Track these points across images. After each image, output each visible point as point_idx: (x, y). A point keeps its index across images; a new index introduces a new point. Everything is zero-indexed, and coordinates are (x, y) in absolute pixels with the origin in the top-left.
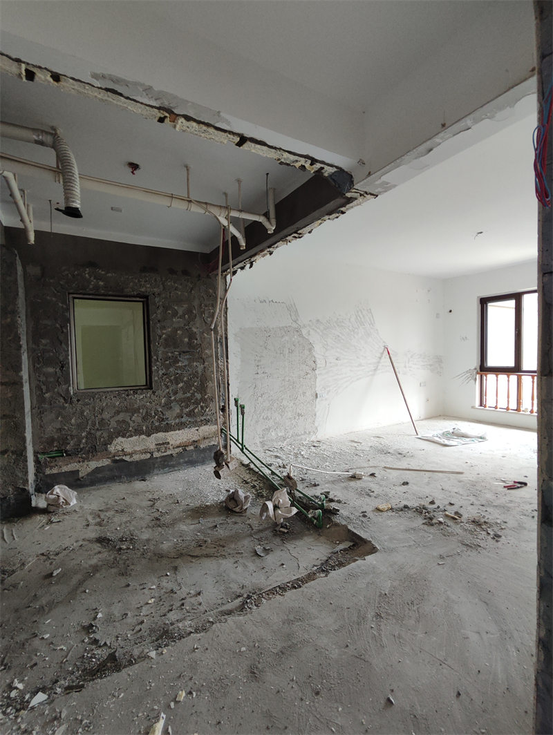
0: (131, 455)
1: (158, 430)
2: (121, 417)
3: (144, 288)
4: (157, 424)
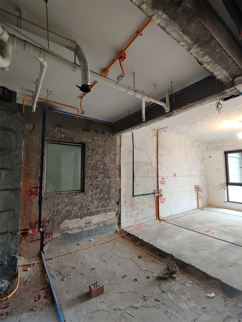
0: (71, 230)
1: (86, 215)
2: (68, 208)
3: (84, 139)
4: (86, 212)
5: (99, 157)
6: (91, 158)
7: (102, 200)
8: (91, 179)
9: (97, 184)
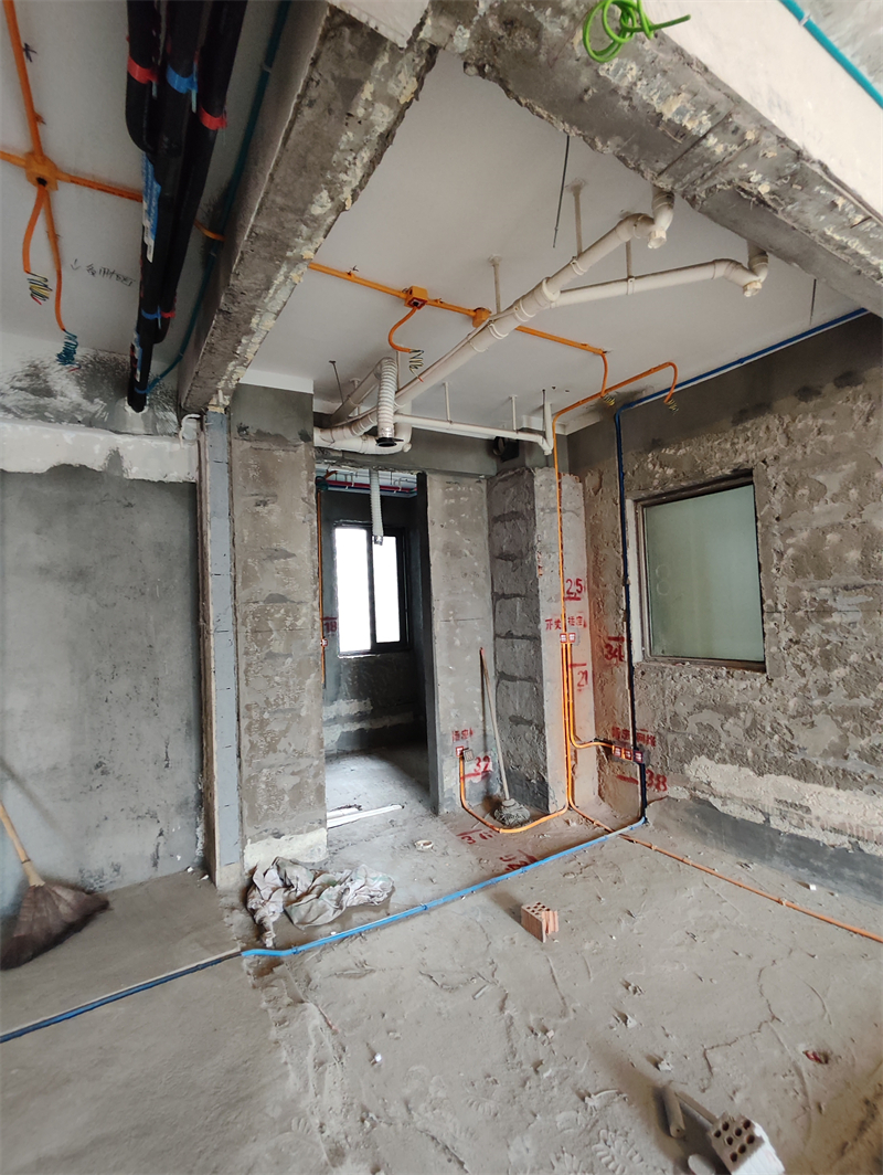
0: (724, 799)
2: (705, 717)
3: (744, 455)
4: (778, 754)
5: (829, 513)
6: (787, 524)
7: (866, 724)
8: (790, 617)
9: (829, 642)
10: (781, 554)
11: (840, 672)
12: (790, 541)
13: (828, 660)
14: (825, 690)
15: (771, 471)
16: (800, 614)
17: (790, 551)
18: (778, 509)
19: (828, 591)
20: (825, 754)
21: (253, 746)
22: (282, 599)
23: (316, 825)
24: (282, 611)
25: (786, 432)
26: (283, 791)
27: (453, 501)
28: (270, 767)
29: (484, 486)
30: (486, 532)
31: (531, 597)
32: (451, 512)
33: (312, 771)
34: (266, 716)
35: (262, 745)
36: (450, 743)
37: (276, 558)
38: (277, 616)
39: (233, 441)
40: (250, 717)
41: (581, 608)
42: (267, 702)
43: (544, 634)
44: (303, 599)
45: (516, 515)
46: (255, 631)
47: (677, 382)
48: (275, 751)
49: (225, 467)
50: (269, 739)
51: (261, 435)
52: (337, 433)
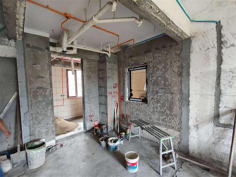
2: (137, 112)
4: (149, 120)
5: (159, 73)
6: (152, 75)
7: (163, 114)
8: (152, 93)
9: (158, 99)
10: (151, 81)
11: (159, 104)
12: (153, 79)
13: (158, 102)
14: (157, 108)
15: (150, 64)
16: (154, 93)
17: (153, 81)
18: (151, 72)
19: (158, 89)
20: (156, 120)
21: (34, 123)
22: (41, 88)
23: (52, 139)
24: (42, 91)
25: (153, 56)
26: (43, 133)
27: (89, 66)
28: (39, 127)
29: (97, 63)
30: (97, 73)
31: (105, 87)
32: (89, 68)
33: (51, 127)
34: (37, 116)
35: (36, 122)
36: (88, 118)
37: (39, 78)
38: (40, 92)
39: (25, 48)
40: (33, 116)
41: (117, 89)
42: (38, 113)
43: (108, 95)
44: (47, 88)
45: (103, 70)
46: (33, 96)
47: (134, 44)
48: (40, 124)
49: (23, 55)
50: (38, 121)
51: (33, 47)
52: (57, 48)
